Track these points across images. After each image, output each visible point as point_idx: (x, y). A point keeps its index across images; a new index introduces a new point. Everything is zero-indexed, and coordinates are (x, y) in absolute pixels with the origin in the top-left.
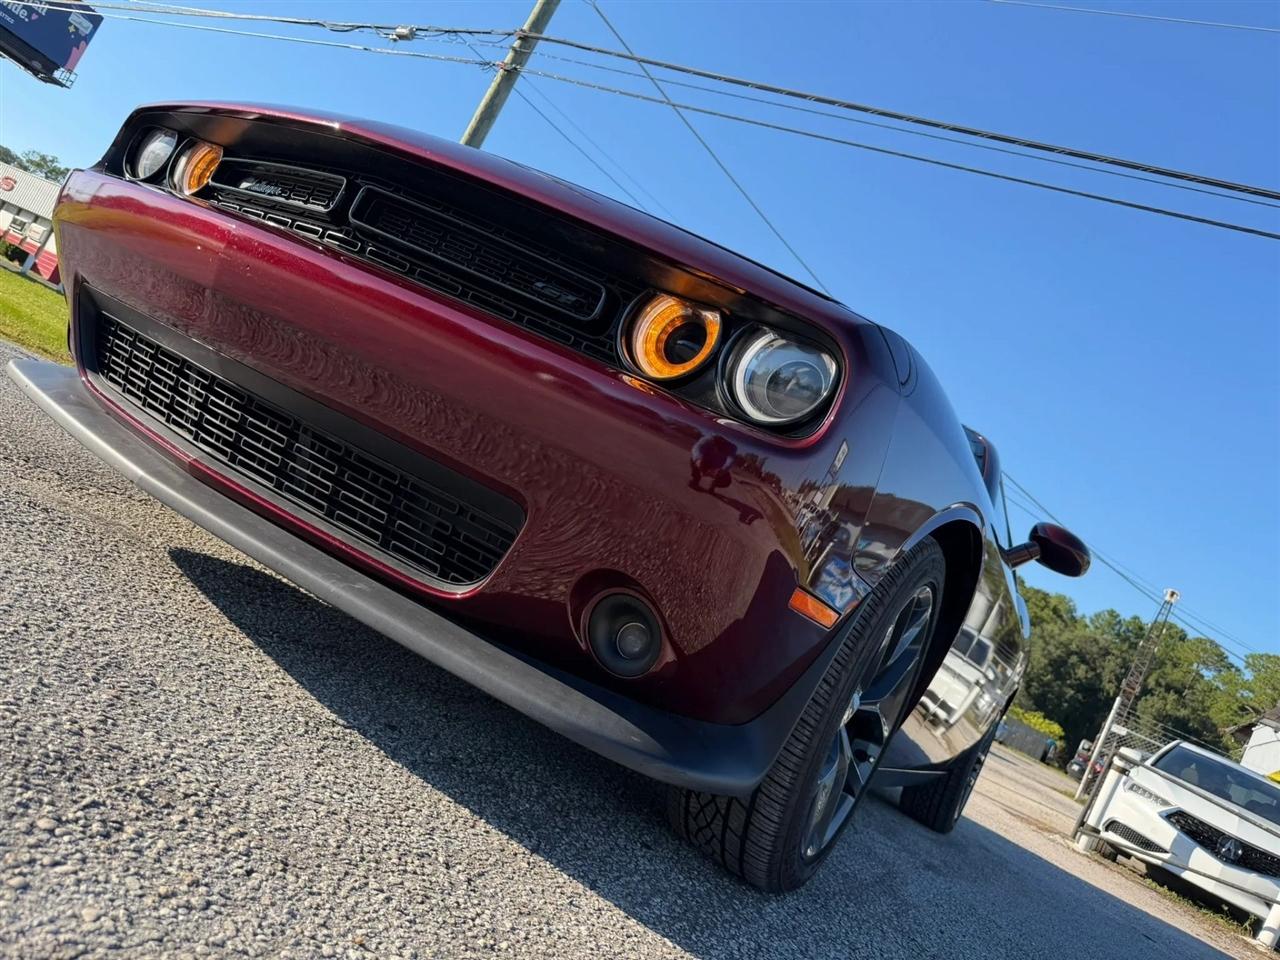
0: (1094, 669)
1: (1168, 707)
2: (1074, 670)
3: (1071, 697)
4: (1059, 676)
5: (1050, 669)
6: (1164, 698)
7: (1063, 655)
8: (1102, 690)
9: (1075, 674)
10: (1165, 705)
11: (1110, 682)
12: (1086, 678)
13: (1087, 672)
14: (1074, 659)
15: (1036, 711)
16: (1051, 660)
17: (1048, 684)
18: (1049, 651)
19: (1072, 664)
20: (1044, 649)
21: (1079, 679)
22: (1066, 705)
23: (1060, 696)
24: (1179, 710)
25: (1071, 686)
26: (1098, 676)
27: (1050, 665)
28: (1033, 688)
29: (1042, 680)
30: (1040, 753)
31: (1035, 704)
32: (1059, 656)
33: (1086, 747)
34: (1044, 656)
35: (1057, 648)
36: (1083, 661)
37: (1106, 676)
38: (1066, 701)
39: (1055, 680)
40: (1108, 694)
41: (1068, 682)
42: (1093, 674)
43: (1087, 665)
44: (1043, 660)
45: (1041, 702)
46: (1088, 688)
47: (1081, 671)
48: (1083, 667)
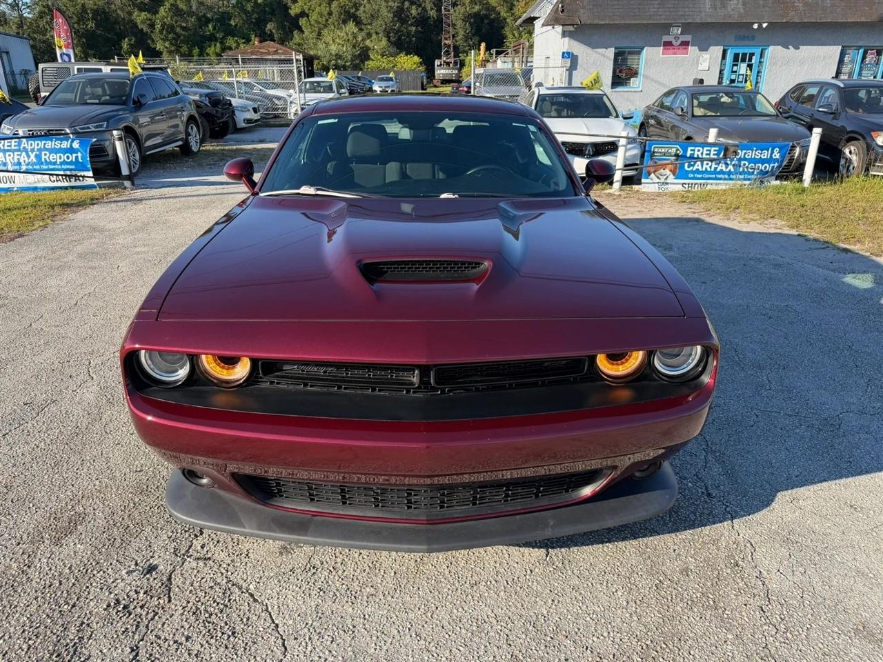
0: (420, 6)
1: (468, 9)
2: (409, 12)
3: (416, 32)
4: (403, 21)
5: (396, 19)
7: (399, 5)
8: (429, 18)
9: (411, 15)
11: (432, 9)
12: (418, 14)
13: (417, 9)
14: (407, 4)
15: (401, 52)
16: (394, 13)
17: (399, 31)
18: (390, 7)
19: (407, 8)
20: (387, 7)
21: (415, 17)
22: (414, 39)
23: (409, 33)
24: (474, 8)
25: (412, 25)
26: (424, 9)
27: (395, 16)
28: (392, 38)
29: (394, 29)
30: (420, 85)
31: (398, 48)
32: (397, 7)
33: (439, 64)
34: (389, 12)
37: (429, 6)
38: (413, 36)
39: (402, 25)
40: (434, 18)
41: (410, 22)
42: (421, 9)
43: (415, 4)
44: (389, 15)
45: (400, 45)
46: (422, 20)
47: (414, 11)
48: (413, 7)
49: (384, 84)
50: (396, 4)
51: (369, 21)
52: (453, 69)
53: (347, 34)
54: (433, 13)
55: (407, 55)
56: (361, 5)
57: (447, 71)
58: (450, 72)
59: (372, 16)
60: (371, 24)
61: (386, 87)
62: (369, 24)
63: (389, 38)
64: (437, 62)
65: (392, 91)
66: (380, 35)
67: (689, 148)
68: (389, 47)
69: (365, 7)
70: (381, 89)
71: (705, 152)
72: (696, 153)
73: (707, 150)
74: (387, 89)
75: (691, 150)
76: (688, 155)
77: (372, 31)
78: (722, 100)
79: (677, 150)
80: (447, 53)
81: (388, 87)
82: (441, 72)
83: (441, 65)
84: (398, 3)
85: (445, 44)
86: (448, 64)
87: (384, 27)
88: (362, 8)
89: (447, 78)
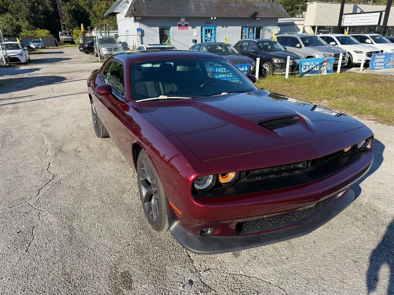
0: (43, 5)
1: (69, 7)
2: (38, 8)
3: (43, 18)
4: (36, 12)
5: (31, 11)
6: (67, 5)
8: (50, 11)
9: (40, 9)
10: (68, 7)
11: (50, 7)
12: (43, 9)
14: (36, 4)
15: (37, 28)
16: (29, 8)
17: (34, 17)
18: (27, 5)
19: (36, 6)
20: (25, 5)
21: (41, 11)
23: (40, 19)
24: (72, 7)
25: (41, 15)
26: (46, 7)
28: (31, 21)
29: (32, 16)
30: (55, 44)
31: (35, 26)
32: (31, 6)
33: (61, 33)
34: (27, 8)
35: (29, 3)
36: (39, 4)
37: (48, 6)
38: (43, 20)
39: (35, 15)
40: (52, 11)
41: (39, 13)
42: (44, 7)
43: (41, 4)
44: (27, 9)
45: (36, 24)
46: (46, 12)
47: (41, 8)
48: (40, 6)
49: (36, 44)
50: (30, 4)
51: (16, 12)
52: (69, 36)
53: (7, 19)
54: (51, 9)
55: (41, 29)
56: (9, 4)
57: (66, 37)
58: (68, 37)
59: (17, 10)
60: (17, 14)
61: (38, 45)
62: (16, 14)
63: (29, 21)
64: (60, 33)
65: (41, 47)
66: (24, 19)
67: (217, 69)
68: (30, 25)
69: (12, 5)
70: (35, 47)
71: (222, 70)
72: (219, 70)
73: (223, 69)
74: (39, 46)
75: (217, 70)
76: (216, 72)
77: (19, 17)
78: (219, 48)
79: (212, 70)
80: (65, 29)
81: (39, 45)
82: (62, 38)
83: (62, 34)
84: (31, 4)
85: (63, 24)
86: (66, 34)
87: (25, 15)
88: (10, 6)
89: (67, 40)
